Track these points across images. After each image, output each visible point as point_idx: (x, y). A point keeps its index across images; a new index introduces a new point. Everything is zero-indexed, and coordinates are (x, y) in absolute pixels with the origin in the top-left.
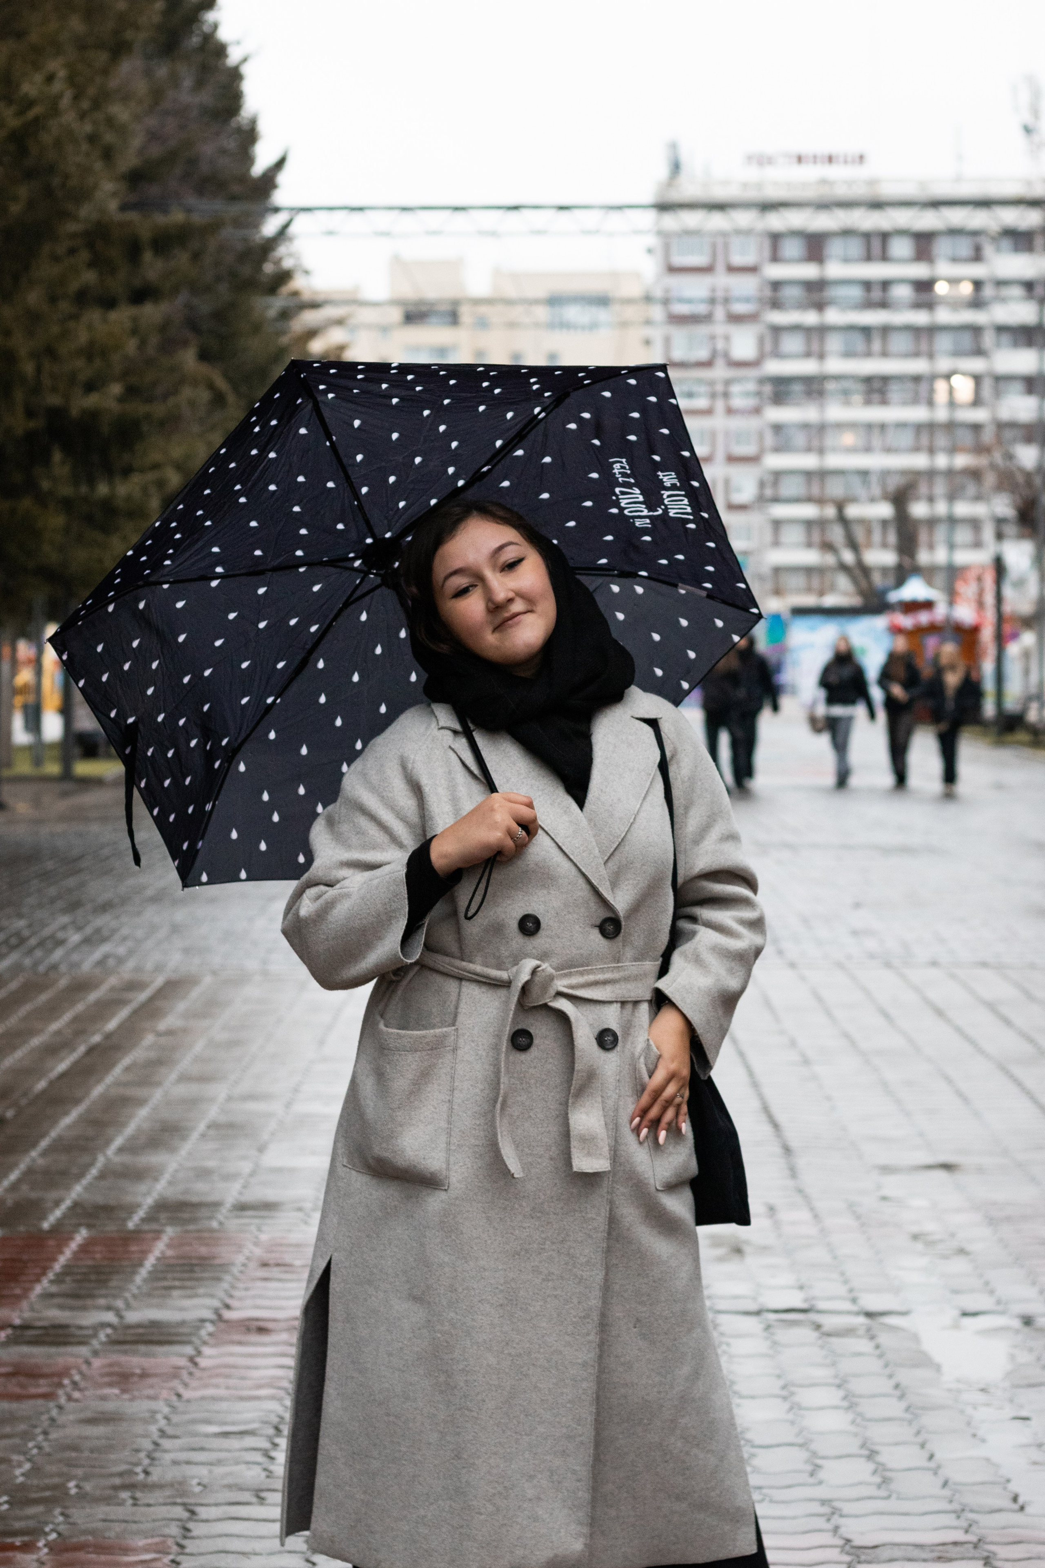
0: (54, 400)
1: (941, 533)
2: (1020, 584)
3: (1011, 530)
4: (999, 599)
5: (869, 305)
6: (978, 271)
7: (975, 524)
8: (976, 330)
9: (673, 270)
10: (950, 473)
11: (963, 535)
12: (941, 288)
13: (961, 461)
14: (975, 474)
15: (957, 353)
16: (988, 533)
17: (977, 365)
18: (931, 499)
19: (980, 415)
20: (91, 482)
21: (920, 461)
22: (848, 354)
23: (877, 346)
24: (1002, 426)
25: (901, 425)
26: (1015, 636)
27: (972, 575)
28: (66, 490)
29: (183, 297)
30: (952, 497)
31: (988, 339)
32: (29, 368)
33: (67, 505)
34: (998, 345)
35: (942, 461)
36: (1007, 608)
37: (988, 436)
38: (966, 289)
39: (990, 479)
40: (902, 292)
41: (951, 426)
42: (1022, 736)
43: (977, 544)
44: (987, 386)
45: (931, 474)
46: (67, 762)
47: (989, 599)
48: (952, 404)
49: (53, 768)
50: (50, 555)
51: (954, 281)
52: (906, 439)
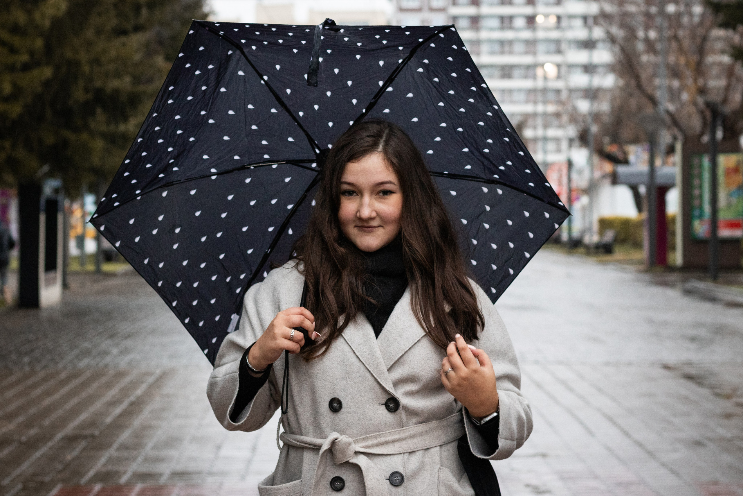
0: (98, 84)
1: (540, 145)
2: (580, 172)
3: (577, 143)
4: (570, 180)
5: (502, 28)
6: (559, 10)
7: (557, 140)
8: (558, 42)
9: (402, 10)
10: (545, 115)
11: (551, 146)
12: (540, 19)
13: (551, 108)
14: (557, 115)
15: (548, 53)
16: (564, 145)
17: (558, 59)
18: (535, 128)
19: (560, 85)
20: (117, 124)
21: (529, 108)
22: (492, 53)
23: (507, 48)
24: (571, 91)
25: (520, 90)
26: (578, 199)
27: (556, 168)
28: (103, 128)
29: (156, 29)
30: (546, 126)
31: (564, 46)
32: (86, 69)
33: (104, 136)
34: (570, 48)
35: (540, 108)
36: (574, 185)
37: (564, 95)
38: (553, 20)
39: (565, 118)
40: (520, 22)
41: (545, 91)
42: (581, 250)
43: (559, 151)
44: (564, 70)
45: (535, 115)
46: (98, 264)
47: (565, 180)
48: (545, 78)
49: (91, 267)
50: (96, 161)
51: (546, 16)
52: (522, 97)
